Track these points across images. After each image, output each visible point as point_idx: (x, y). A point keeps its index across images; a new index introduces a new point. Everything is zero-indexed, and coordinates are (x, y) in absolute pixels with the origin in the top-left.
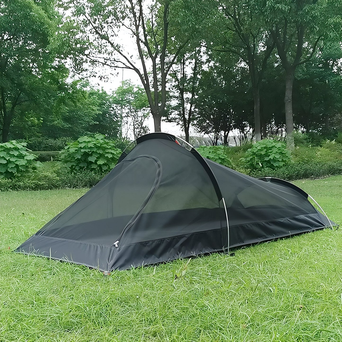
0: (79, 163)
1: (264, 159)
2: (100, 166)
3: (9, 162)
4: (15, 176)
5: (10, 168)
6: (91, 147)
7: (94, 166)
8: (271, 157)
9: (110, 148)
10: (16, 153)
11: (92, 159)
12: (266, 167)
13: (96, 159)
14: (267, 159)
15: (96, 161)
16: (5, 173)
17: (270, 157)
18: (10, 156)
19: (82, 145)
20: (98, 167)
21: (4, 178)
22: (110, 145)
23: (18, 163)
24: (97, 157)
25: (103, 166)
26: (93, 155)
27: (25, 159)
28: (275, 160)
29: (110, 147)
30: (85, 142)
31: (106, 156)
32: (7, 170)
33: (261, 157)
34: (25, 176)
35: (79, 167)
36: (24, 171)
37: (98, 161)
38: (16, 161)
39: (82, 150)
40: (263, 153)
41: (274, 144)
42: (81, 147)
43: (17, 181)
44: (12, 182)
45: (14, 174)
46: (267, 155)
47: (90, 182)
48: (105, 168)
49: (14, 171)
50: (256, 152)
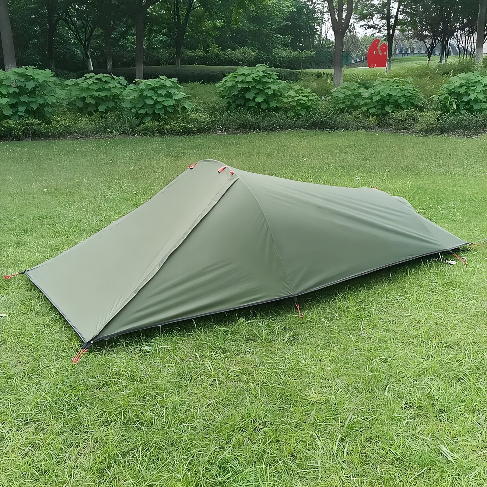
0: (236, 100)
1: (462, 98)
2: (259, 104)
3: (156, 102)
4: (162, 118)
5: (157, 108)
6: (249, 81)
7: (252, 104)
8: (472, 97)
9: (271, 82)
10: (163, 92)
11: (249, 96)
12: (463, 110)
13: (254, 95)
14: (465, 99)
15: (254, 98)
16: (152, 114)
17: (470, 97)
18: (157, 96)
19: (240, 79)
20: (256, 105)
21: (151, 119)
22: (272, 78)
23: (165, 104)
24: (255, 93)
25: (262, 103)
26: (252, 91)
27: (173, 98)
28: (476, 101)
29: (272, 80)
30: (243, 74)
31: (266, 91)
32: (154, 111)
33: (458, 96)
34: (172, 118)
35: (236, 104)
36: (172, 112)
37: (256, 97)
38: (164, 101)
39: (239, 86)
40: (462, 91)
41: (480, 78)
42: (238, 81)
43: (164, 124)
44: (158, 125)
45: (161, 116)
46: (467, 94)
47: (243, 124)
48: (264, 106)
49: (161, 112)
50: (452, 89)
